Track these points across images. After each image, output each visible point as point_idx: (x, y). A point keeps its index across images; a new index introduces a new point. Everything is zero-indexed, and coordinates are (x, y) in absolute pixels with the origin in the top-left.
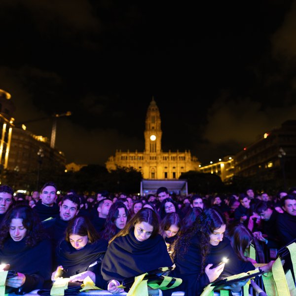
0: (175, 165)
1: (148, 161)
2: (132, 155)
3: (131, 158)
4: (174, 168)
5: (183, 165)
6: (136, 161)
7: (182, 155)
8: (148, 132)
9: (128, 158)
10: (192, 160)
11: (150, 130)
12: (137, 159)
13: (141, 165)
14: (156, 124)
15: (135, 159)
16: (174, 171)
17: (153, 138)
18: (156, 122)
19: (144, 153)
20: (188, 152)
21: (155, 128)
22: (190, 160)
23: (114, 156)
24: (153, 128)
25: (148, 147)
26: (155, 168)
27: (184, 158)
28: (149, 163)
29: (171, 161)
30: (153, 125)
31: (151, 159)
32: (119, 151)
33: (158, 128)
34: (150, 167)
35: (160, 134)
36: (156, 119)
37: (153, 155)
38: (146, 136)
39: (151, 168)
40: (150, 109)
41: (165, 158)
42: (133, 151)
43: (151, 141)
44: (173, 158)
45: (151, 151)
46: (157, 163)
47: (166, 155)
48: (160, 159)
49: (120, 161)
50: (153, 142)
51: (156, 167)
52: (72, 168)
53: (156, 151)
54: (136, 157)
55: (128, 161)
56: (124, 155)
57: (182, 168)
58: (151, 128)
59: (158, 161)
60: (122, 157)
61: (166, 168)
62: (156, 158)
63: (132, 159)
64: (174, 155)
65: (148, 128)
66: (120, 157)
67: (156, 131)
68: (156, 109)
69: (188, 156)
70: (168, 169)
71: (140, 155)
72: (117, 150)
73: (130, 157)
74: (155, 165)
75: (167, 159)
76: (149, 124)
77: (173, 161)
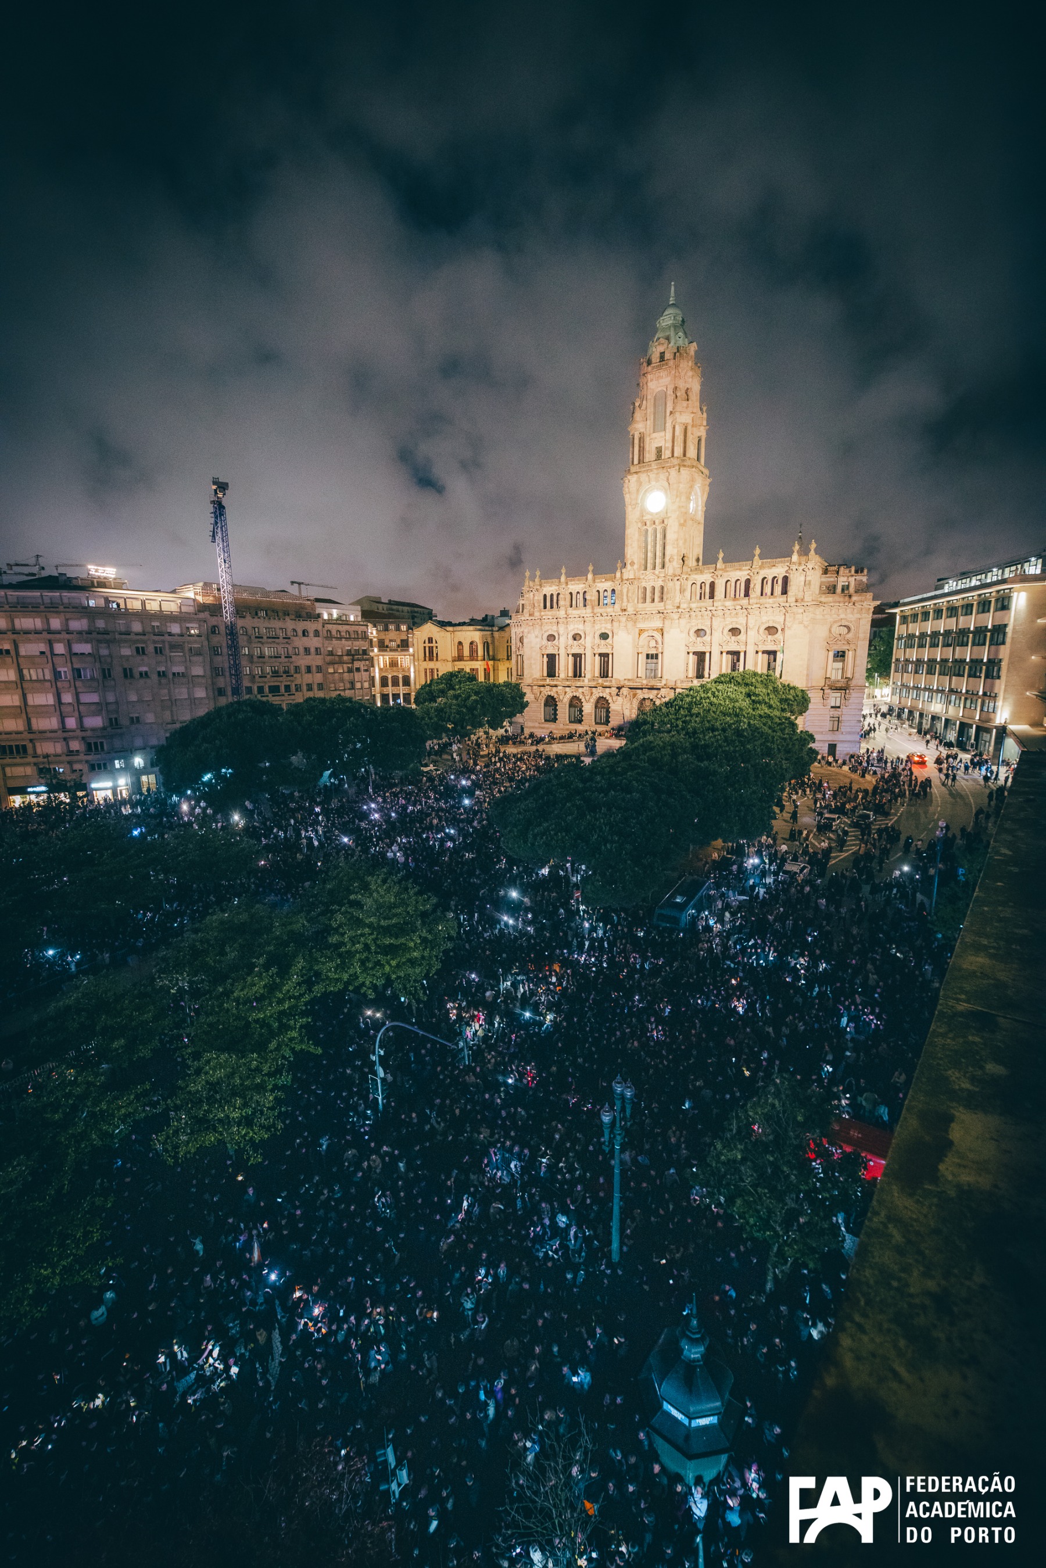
0: (740, 622)
1: (635, 607)
2: (576, 586)
4: (735, 631)
5: (776, 618)
6: (589, 611)
7: (779, 570)
8: (633, 480)
9: (563, 600)
10: (828, 590)
11: (642, 465)
13: (606, 628)
14: (669, 436)
15: (585, 603)
17: (656, 501)
18: (669, 426)
19: (617, 576)
20: (804, 552)
21: (666, 454)
22: (815, 591)
24: (658, 454)
25: (633, 551)
26: (658, 636)
27: (784, 586)
28: (637, 617)
29: (721, 602)
30: (657, 440)
31: (644, 596)
32: (532, 578)
34: (641, 631)
35: (682, 479)
36: (669, 409)
37: (654, 579)
39: (645, 635)
40: (649, 362)
41: (700, 593)
42: (577, 572)
43: (645, 517)
45: (645, 567)
46: (666, 614)
47: (705, 576)
48: (678, 595)
49: (538, 614)
50: (655, 515)
51: (661, 631)
52: (430, 640)
53: (664, 563)
54: (591, 596)
55: (561, 612)
56: (550, 588)
57: (770, 631)
58: (649, 456)
59: (669, 606)
60: (545, 596)
61: (699, 632)
62: (662, 594)
64: (738, 572)
65: (637, 458)
66: (539, 598)
68: (676, 355)
69: (803, 574)
70: (707, 638)
71: (604, 583)
72: (527, 574)
73: (569, 594)
74: (658, 622)
75: (708, 594)
76: (641, 439)
77: (729, 603)
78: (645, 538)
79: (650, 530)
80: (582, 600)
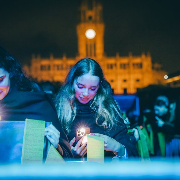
0: (127, 77)
2: (58, 62)
3: (56, 68)
4: (125, 81)
5: (139, 76)
7: (138, 60)
8: (82, 25)
9: (52, 67)
10: (153, 68)
11: (85, 21)
12: (66, 69)
14: (94, 12)
15: (62, 69)
16: (125, 85)
17: (90, 34)
20: (146, 55)
21: (93, 18)
22: (150, 69)
23: (29, 65)
24: (90, 18)
25: (82, 50)
27: (140, 66)
29: (120, 71)
30: (90, 13)
33: (98, 18)
35: (101, 27)
36: (94, 3)
38: (79, 31)
43: (86, 39)
44: (124, 66)
45: (87, 55)
47: (112, 61)
49: (39, 72)
50: (91, 40)
53: (95, 56)
54: (64, 66)
55: (52, 72)
56: (45, 62)
57: (138, 80)
58: (87, 18)
61: (112, 81)
63: (58, 69)
64: (125, 61)
65: (82, 17)
66: (39, 66)
67: (95, 22)
69: (147, 62)
70: (115, 83)
71: (71, 62)
72: (33, 56)
73: (54, 66)
75: (114, 68)
76: (84, 13)
77: (122, 71)
78: (87, 46)
79: (89, 43)
80: (60, 67)
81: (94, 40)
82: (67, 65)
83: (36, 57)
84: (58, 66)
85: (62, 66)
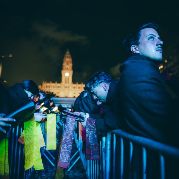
1: (64, 88)
2: (53, 84)
3: (52, 87)
4: (79, 93)
6: (56, 89)
8: (64, 71)
9: (51, 87)
11: (65, 69)
12: (57, 87)
13: (58, 91)
15: (55, 87)
18: (69, 65)
19: (61, 83)
21: (68, 68)
23: (42, 85)
24: (67, 68)
25: (63, 81)
28: (64, 90)
29: (78, 89)
30: (67, 67)
31: (65, 87)
33: (70, 68)
34: (65, 93)
35: (72, 72)
36: (69, 63)
37: (67, 85)
38: (62, 73)
40: (66, 56)
41: (74, 88)
43: (65, 76)
45: (65, 83)
46: (69, 90)
47: (75, 85)
48: (71, 88)
49: (46, 88)
50: (67, 77)
51: (68, 93)
53: (68, 83)
54: (56, 87)
55: (51, 88)
56: (48, 84)
58: (66, 68)
60: (47, 86)
61: (74, 93)
62: (68, 87)
64: (80, 86)
66: (45, 86)
67: (69, 70)
68: (70, 57)
71: (59, 85)
73: (52, 86)
74: (68, 91)
75: (75, 88)
76: (65, 66)
77: (79, 89)
78: (65, 79)
79: (66, 78)
80: (54, 87)
81: (68, 77)
82: (57, 86)
83: (45, 82)
84: (53, 86)
85: (55, 86)
